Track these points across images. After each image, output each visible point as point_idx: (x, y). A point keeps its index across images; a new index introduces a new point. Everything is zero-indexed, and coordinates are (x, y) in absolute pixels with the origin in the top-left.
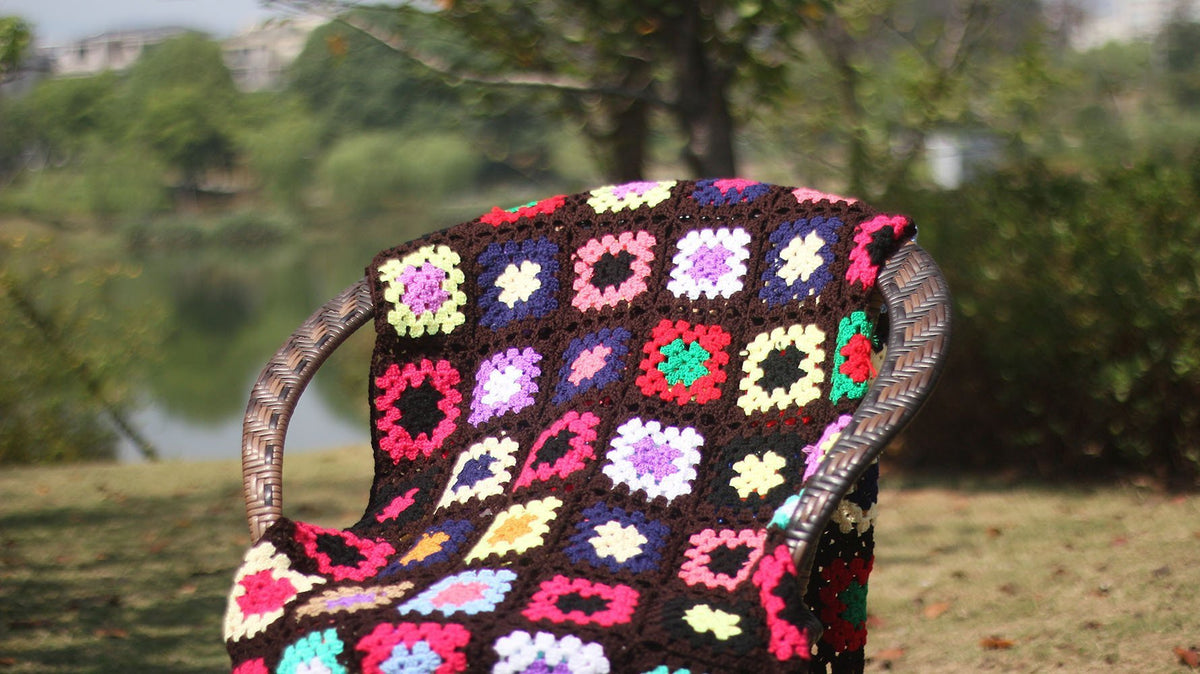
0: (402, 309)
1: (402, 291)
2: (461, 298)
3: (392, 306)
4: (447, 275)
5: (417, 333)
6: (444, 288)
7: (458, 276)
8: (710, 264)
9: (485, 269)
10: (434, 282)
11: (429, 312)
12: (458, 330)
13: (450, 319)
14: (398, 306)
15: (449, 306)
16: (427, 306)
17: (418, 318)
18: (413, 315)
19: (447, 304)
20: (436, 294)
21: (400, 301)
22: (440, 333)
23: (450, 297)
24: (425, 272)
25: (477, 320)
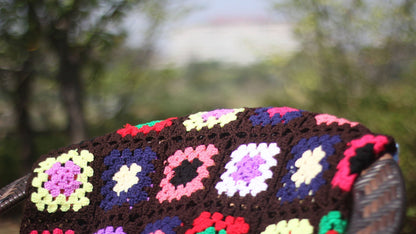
0: (43, 192)
1: (45, 179)
2: (89, 187)
3: (35, 190)
4: (82, 171)
5: (52, 209)
6: (78, 179)
7: (89, 172)
8: (248, 170)
9: (107, 168)
10: (71, 175)
11: (63, 196)
12: (84, 209)
13: (79, 201)
14: (40, 190)
15: (80, 192)
16: (62, 191)
17: (54, 199)
18: (51, 197)
19: (78, 190)
20: (71, 183)
21: (43, 186)
22: (71, 211)
23: (81, 186)
24: (67, 168)
25: (99, 203)
